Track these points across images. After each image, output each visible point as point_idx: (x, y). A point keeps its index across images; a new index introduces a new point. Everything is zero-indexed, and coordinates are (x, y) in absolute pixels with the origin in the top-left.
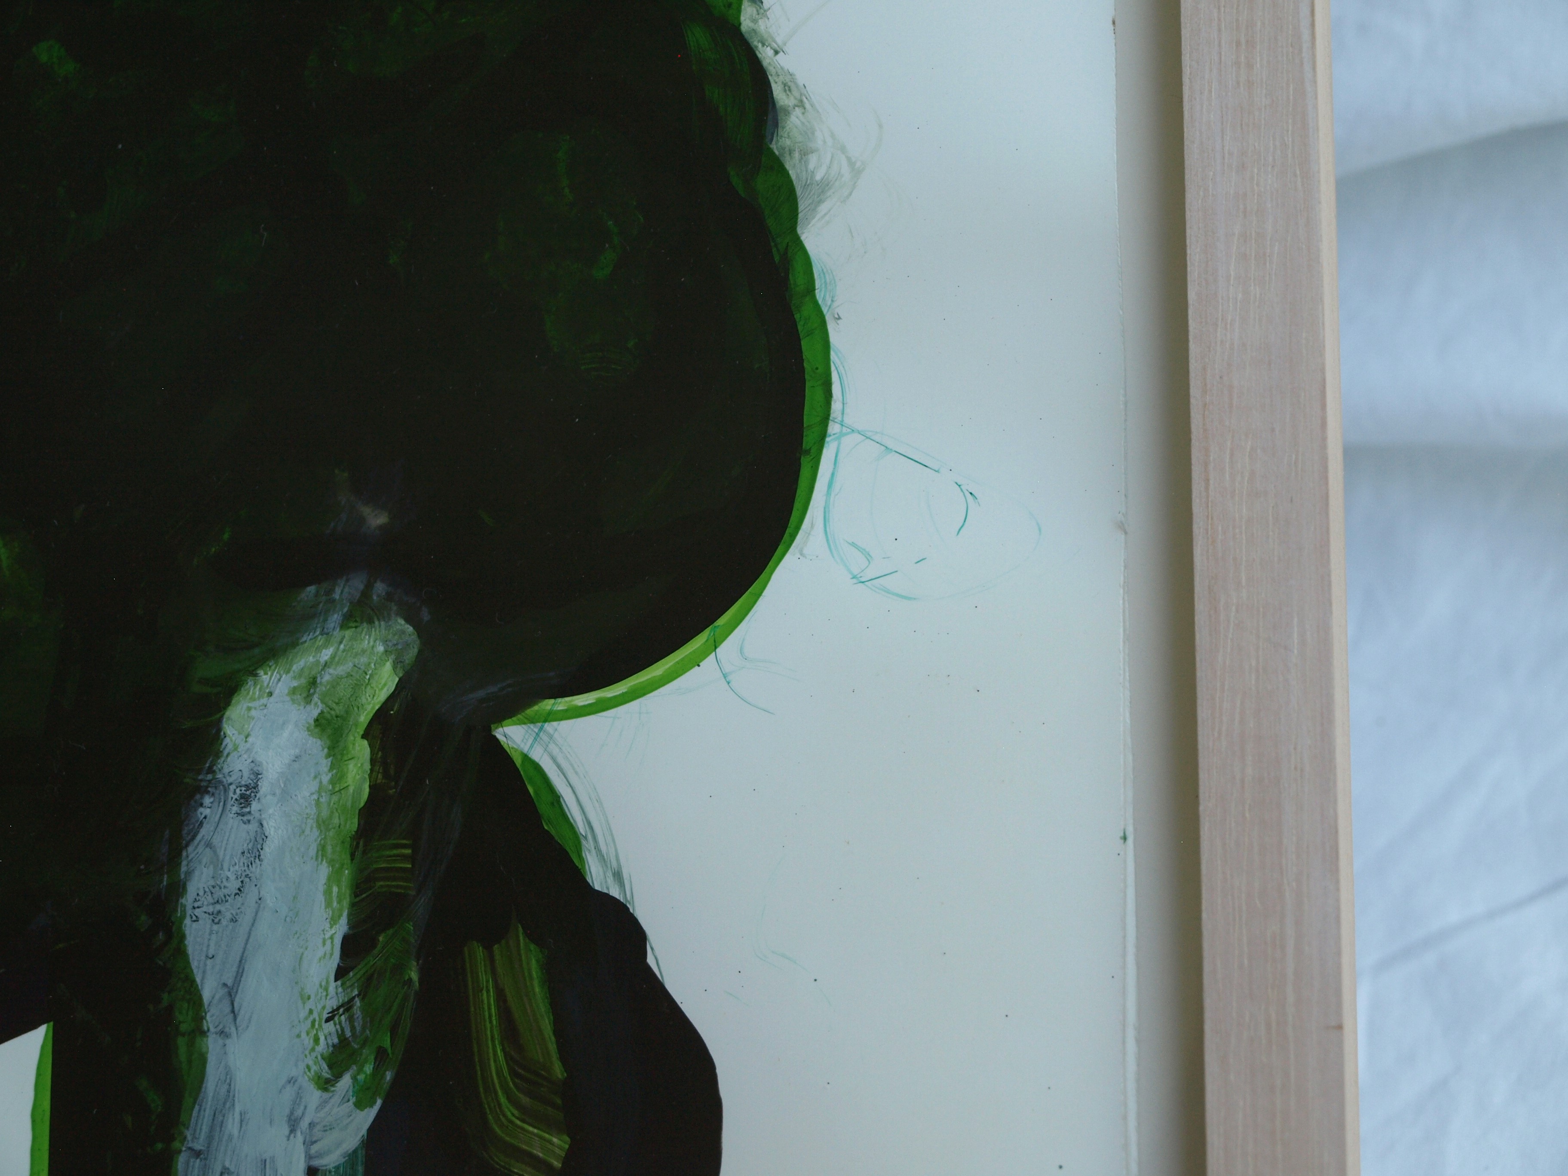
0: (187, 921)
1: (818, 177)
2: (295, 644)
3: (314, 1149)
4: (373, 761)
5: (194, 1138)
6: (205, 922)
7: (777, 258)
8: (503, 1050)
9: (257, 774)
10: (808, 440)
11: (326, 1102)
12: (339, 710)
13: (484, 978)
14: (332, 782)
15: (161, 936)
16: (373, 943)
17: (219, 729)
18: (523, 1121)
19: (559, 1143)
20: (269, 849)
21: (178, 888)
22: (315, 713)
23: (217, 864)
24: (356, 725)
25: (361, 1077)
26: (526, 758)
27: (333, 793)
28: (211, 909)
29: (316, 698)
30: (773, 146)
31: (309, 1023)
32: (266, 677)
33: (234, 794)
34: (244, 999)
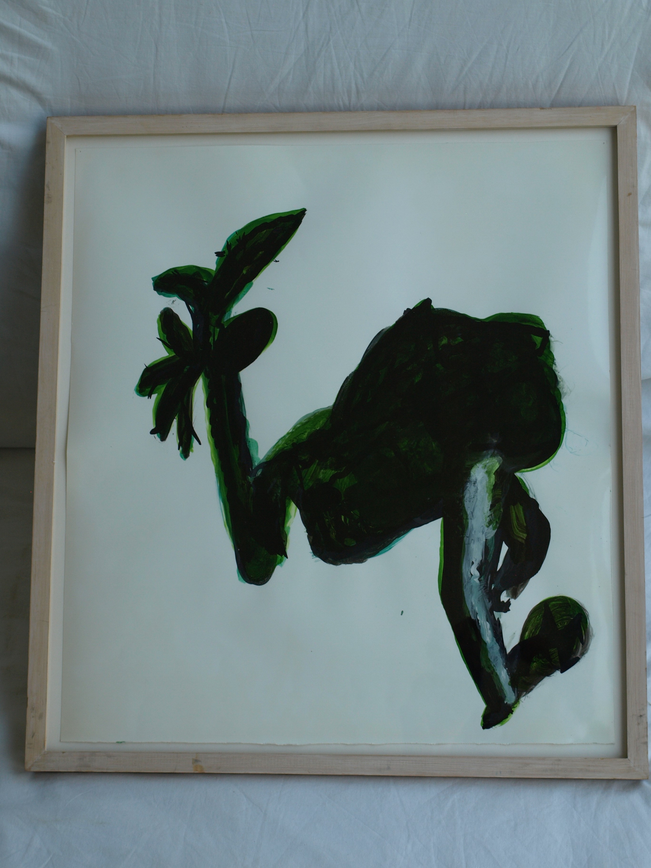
0: (465, 502)
1: (565, 392)
2: (482, 460)
3: (486, 536)
4: (495, 478)
5: (467, 535)
6: (468, 502)
7: (558, 404)
8: (516, 521)
9: (476, 480)
10: (562, 431)
11: (488, 529)
12: (490, 470)
13: (513, 511)
14: (489, 481)
15: (461, 504)
16: (495, 505)
17: (470, 472)
18: (519, 532)
19: (525, 535)
20: (479, 491)
21: (463, 497)
22: (486, 470)
23: (470, 493)
24: (492, 472)
25: (494, 526)
26: (520, 478)
27: (489, 483)
28: (469, 500)
29: (486, 468)
30: (558, 387)
31: (485, 517)
32: (478, 465)
33: (473, 483)
34: (474, 514)
